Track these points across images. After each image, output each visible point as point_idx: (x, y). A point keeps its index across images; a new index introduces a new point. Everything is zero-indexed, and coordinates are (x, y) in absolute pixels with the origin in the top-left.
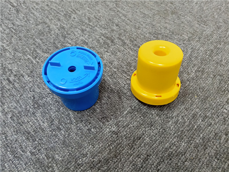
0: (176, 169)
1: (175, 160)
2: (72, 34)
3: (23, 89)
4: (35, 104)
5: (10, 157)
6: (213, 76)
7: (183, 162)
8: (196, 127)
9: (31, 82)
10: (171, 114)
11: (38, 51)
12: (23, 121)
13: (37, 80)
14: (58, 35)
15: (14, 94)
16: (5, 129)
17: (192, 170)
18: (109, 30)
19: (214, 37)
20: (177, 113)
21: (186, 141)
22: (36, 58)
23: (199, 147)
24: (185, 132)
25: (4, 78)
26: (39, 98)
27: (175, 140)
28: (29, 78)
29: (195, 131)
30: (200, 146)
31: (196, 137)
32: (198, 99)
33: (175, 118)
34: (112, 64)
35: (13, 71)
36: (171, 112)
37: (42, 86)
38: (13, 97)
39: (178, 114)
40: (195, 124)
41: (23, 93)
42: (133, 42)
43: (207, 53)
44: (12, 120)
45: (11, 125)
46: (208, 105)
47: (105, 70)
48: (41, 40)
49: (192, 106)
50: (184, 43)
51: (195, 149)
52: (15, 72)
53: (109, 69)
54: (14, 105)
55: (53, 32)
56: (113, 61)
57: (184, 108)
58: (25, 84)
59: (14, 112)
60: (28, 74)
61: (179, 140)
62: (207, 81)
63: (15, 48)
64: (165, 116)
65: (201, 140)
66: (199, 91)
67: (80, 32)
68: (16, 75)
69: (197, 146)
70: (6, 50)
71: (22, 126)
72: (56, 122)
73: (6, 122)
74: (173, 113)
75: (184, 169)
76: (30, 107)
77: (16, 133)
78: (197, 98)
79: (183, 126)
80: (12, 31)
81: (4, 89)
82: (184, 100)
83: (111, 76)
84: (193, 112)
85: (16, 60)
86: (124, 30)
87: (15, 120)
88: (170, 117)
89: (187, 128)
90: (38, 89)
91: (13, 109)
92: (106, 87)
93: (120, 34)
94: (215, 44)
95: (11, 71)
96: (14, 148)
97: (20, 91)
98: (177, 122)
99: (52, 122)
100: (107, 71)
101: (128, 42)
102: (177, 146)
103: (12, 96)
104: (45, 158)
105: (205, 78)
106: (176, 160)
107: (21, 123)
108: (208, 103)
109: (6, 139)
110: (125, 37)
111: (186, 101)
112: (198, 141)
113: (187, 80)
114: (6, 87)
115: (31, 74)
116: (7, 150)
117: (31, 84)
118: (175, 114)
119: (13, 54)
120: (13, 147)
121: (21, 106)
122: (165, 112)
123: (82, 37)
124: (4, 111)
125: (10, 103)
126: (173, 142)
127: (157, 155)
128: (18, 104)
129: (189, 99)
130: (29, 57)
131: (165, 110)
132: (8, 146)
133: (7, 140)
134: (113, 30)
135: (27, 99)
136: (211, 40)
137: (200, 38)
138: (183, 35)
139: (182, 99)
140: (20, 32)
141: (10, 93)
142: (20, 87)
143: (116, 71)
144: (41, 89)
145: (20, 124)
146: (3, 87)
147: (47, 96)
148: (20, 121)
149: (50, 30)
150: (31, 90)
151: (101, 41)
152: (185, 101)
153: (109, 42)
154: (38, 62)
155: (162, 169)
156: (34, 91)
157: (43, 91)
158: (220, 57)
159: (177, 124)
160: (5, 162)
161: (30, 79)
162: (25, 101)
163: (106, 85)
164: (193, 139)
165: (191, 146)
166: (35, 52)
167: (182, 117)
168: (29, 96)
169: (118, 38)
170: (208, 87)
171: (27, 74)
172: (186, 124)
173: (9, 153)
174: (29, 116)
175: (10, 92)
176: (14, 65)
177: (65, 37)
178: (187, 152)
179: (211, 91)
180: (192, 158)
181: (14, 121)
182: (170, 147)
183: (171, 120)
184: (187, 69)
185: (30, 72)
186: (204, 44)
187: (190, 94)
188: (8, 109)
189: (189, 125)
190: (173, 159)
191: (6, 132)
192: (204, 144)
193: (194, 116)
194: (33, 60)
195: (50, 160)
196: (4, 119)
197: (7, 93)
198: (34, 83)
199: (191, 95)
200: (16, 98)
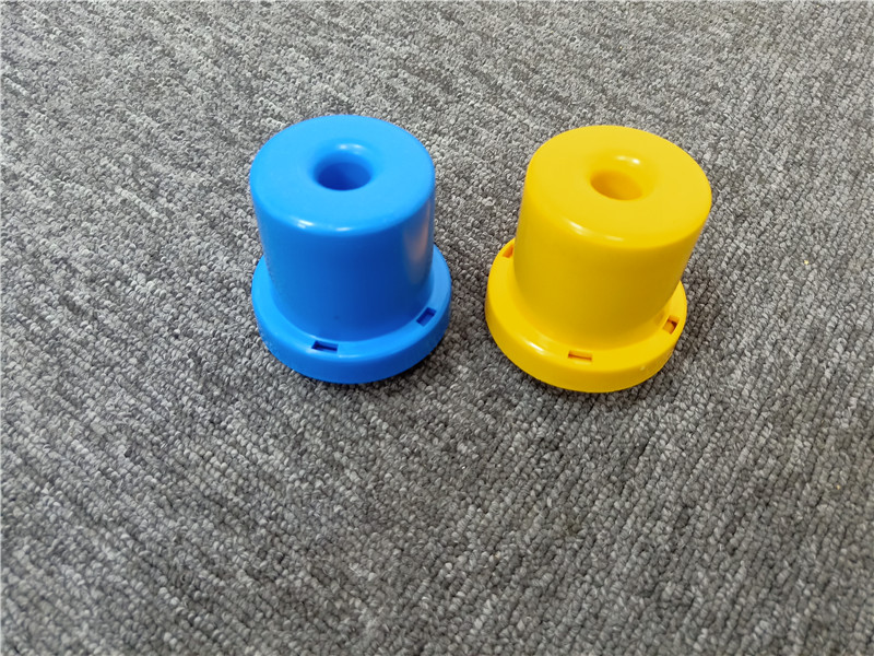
0: (793, 535)
1: (782, 506)
2: (274, 74)
3: (141, 334)
4: (210, 385)
5: (176, 607)
6: (851, 178)
7: (812, 507)
8: (828, 374)
9: (163, 297)
10: (734, 341)
11: (157, 166)
12: (182, 460)
13: (190, 288)
14: (218, 86)
15: (110, 359)
16: (118, 502)
17: (846, 528)
18: (424, 39)
19: (825, 23)
20: (754, 333)
21: (804, 431)
22: (154, 195)
23: (853, 445)
24: (795, 399)
25: (46, 297)
26: (220, 358)
27: (767, 436)
28: (151, 284)
29: (827, 388)
30: (855, 439)
31: (836, 410)
32: (816, 271)
33: (748, 354)
34: (467, 179)
35: (74, 264)
36: (730, 334)
37: (216, 308)
38: (112, 370)
39: (758, 338)
40: (824, 365)
41: (145, 348)
42: (526, 79)
43: (814, 90)
44: (136, 464)
45: (141, 485)
46: (854, 290)
47: (450, 209)
48: (154, 114)
49: (800, 298)
50: (720, 61)
51: (843, 454)
52: (85, 265)
53: (462, 201)
54: (127, 404)
55: (192, 76)
56: (471, 167)
57: (775, 313)
58: (141, 309)
59: (133, 431)
60: (142, 268)
61: (780, 433)
62: (833, 198)
63: (52, 165)
64: (712, 351)
65: (855, 419)
66: (812, 239)
67: (304, 62)
68: (92, 281)
69: (847, 440)
70: (15, 177)
71: (184, 478)
72: (315, 441)
73: (115, 473)
74: (738, 336)
75: (819, 531)
76: (195, 401)
77: (169, 512)
78: (813, 269)
79: (783, 379)
80: (15, 93)
81: (60, 344)
82: (766, 280)
83: (477, 230)
84: (807, 323)
85: (71, 217)
86: (482, 35)
87: (147, 459)
88: (730, 354)
89: (799, 382)
90: (205, 323)
91: (124, 420)
92: (468, 276)
93: (470, 54)
94: (835, 51)
95: (69, 266)
96: (180, 568)
97: (129, 341)
98: (758, 366)
99: (298, 443)
100: (458, 212)
101: (507, 81)
102: (777, 453)
103: (105, 367)
104: (314, 583)
105: (824, 188)
106: (786, 504)
107: (179, 469)
108: (852, 279)
109: (136, 540)
110: (491, 61)
111: (776, 286)
112: (845, 426)
113: (763, 203)
114: (67, 337)
115: (157, 267)
116: (156, 582)
117: (167, 307)
118: (746, 339)
119: (51, 193)
120: (175, 568)
121: (154, 404)
122: (709, 338)
123: (320, 84)
124: (92, 431)
125: (107, 399)
126: (762, 441)
127: (716, 499)
128: (142, 393)
129: (785, 277)
130: (125, 194)
131: (706, 330)
132: (152, 565)
133: (142, 543)
134: (437, 40)
135: (170, 369)
136: (816, 37)
137: (774, 33)
138: (710, 29)
139: (759, 279)
140: (52, 91)
141: (94, 357)
142: (126, 325)
143: (492, 208)
144: (217, 321)
145: (172, 472)
146: (53, 337)
147: (249, 346)
148: (171, 461)
149: (179, 70)
150: (177, 331)
151: (402, 90)
152: (772, 286)
153: (432, 89)
154: (170, 213)
155: (744, 545)
156: (189, 335)
157: (226, 327)
158: (861, 99)
159: (764, 376)
160: (159, 630)
161: (156, 287)
162: (163, 379)
163: (469, 267)
164: (827, 420)
165: (827, 446)
166: (142, 173)
167: (774, 345)
168: (176, 355)
169: (467, 68)
170: (840, 219)
171: (139, 266)
172: (794, 369)
173: (163, 590)
174: (200, 437)
175: (90, 351)
176: (70, 237)
177: (251, 92)
178: (818, 469)
179: (856, 235)
180: (838, 487)
181: (146, 464)
182: (756, 462)
183: (737, 362)
184: (755, 161)
185: (148, 257)
186: (795, 54)
187: (783, 258)
188: (103, 423)
189: (803, 371)
190: (775, 504)
191: (126, 514)
192: (868, 429)
193: (815, 336)
194: (143, 205)
195: (335, 587)
196: (104, 465)
197: (78, 359)
198: (178, 302)
199: (787, 259)
200: (124, 374)
